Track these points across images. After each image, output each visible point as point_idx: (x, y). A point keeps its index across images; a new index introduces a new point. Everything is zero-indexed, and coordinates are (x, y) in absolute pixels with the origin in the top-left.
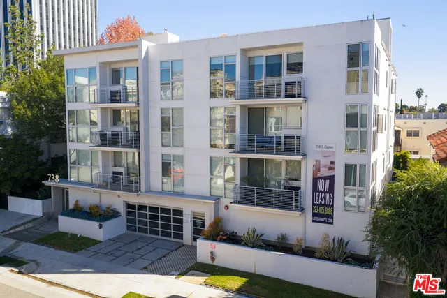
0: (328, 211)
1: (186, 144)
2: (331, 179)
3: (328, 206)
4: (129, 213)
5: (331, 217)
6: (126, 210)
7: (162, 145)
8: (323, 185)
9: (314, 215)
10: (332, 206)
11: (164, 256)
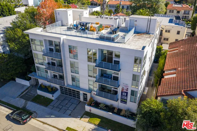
0: (125, 101)
1: (79, 73)
2: (127, 93)
3: (126, 100)
4: (61, 89)
5: (126, 102)
6: (60, 88)
7: (71, 72)
8: (124, 94)
9: (121, 101)
10: (127, 100)
11: (75, 108)
